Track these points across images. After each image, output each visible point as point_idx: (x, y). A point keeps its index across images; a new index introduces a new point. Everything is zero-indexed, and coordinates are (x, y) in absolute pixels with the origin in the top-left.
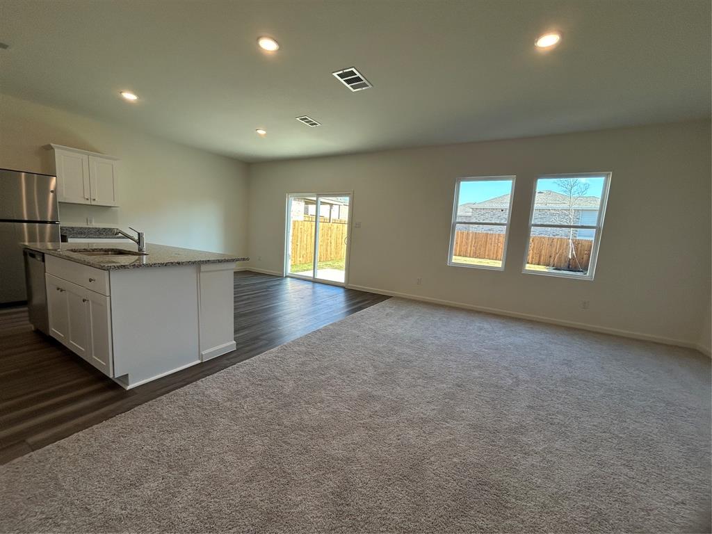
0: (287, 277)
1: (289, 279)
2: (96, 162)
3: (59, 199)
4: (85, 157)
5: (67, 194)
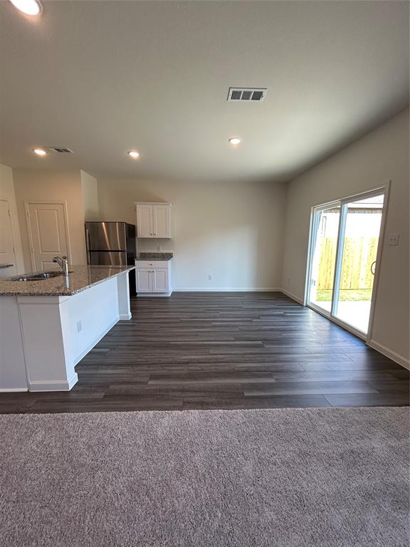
0: (307, 306)
2: (158, 209)
3: (139, 236)
4: (151, 207)
5: (142, 232)
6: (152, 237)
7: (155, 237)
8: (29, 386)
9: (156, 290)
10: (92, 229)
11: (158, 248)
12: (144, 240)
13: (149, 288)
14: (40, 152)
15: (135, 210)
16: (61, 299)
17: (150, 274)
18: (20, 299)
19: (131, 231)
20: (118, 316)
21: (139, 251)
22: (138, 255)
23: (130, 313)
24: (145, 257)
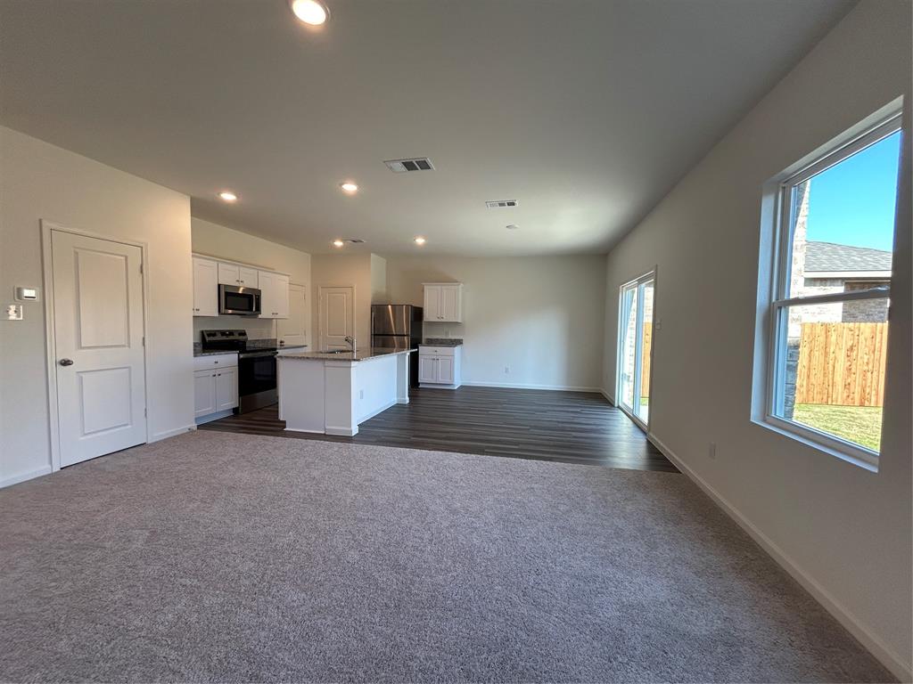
0: (618, 407)
2: (445, 289)
3: (425, 320)
4: (439, 287)
5: (429, 316)
6: (440, 320)
7: (442, 320)
8: (325, 429)
9: (441, 381)
10: (378, 311)
11: (447, 334)
12: (431, 324)
13: (432, 377)
14: (339, 244)
15: (423, 291)
16: (354, 364)
17: (435, 362)
18: (327, 363)
19: (417, 314)
20: (396, 399)
21: (425, 337)
22: (423, 341)
23: (407, 398)
24: (431, 342)
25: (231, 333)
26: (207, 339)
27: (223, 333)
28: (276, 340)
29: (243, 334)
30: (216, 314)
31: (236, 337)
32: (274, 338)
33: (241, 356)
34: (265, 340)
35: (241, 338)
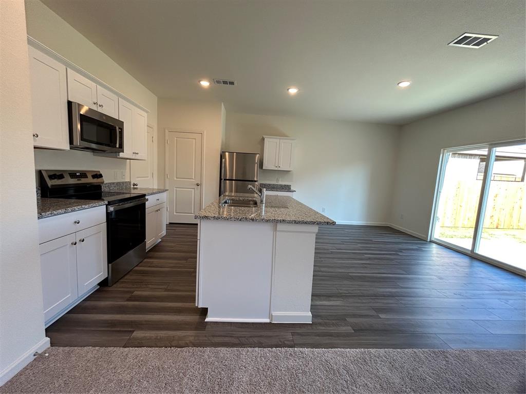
0: (431, 242)
1: (434, 246)
2: (283, 143)
3: (264, 168)
4: (278, 141)
5: (268, 164)
6: (276, 169)
7: (279, 169)
8: (271, 317)
11: (278, 180)
12: (270, 171)
14: (205, 84)
25: (83, 175)
26: (50, 183)
27: (73, 174)
28: (130, 183)
29: (98, 176)
30: (67, 147)
31: (90, 180)
32: (127, 180)
33: (111, 209)
34: (120, 183)
35: (95, 181)
